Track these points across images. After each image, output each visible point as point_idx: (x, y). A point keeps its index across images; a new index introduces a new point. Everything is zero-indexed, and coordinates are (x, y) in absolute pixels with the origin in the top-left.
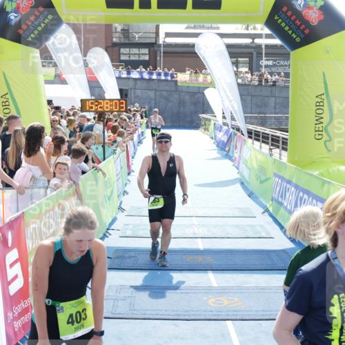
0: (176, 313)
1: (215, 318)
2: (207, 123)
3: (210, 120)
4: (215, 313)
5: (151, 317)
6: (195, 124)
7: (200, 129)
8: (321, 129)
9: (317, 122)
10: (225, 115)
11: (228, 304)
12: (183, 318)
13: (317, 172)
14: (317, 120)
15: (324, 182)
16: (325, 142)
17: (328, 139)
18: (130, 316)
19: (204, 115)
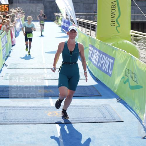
0: (29, 120)
1: (50, 122)
2: (58, 18)
3: (60, 16)
4: (50, 120)
5: (15, 123)
6: (52, 19)
7: (55, 22)
8: (114, 20)
9: (112, 17)
10: (67, 14)
11: (58, 115)
12: (32, 123)
13: (112, 44)
14: (112, 16)
15: (113, 49)
16: (116, 27)
17: (118, 26)
18: (3, 123)
19: (57, 14)
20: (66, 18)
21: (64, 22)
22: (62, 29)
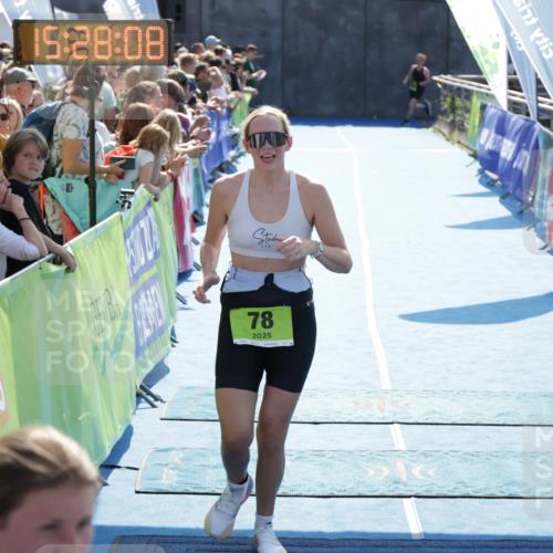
2: (458, 102)
3: (468, 94)
7: (437, 126)
19: (449, 77)
20: (509, 102)
21: (501, 129)
22: (481, 172)
